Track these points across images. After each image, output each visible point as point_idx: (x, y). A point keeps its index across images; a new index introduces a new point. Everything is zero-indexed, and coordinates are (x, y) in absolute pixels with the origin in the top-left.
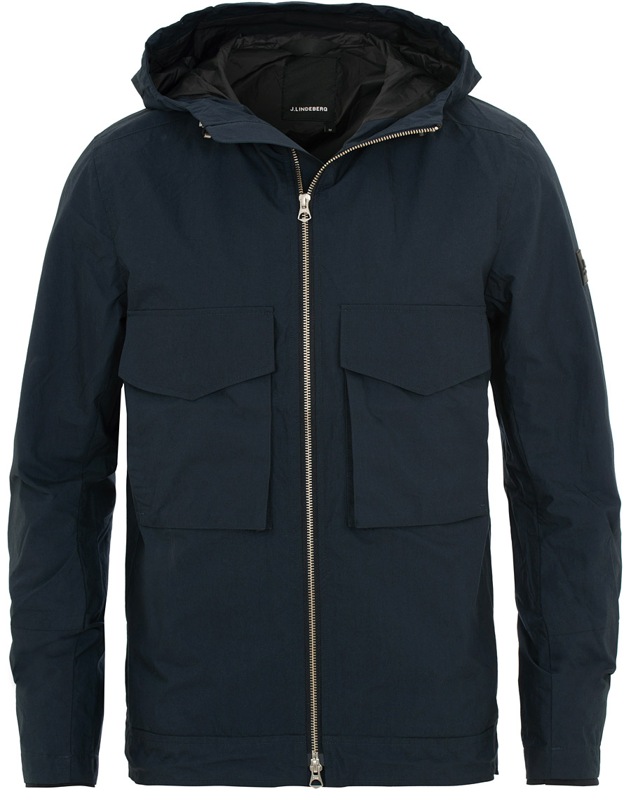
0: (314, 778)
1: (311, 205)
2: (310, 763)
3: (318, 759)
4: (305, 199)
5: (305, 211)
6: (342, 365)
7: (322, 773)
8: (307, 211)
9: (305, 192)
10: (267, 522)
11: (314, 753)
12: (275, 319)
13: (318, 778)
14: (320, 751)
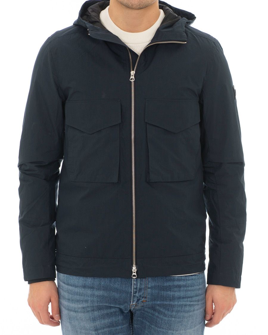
0: (133, 274)
1: (135, 76)
2: (132, 268)
3: (135, 267)
4: (133, 73)
5: (132, 77)
6: (146, 121)
7: (137, 272)
8: (133, 77)
9: (133, 70)
10: (118, 180)
11: (134, 265)
12: (121, 104)
13: (135, 274)
14: (136, 265)
